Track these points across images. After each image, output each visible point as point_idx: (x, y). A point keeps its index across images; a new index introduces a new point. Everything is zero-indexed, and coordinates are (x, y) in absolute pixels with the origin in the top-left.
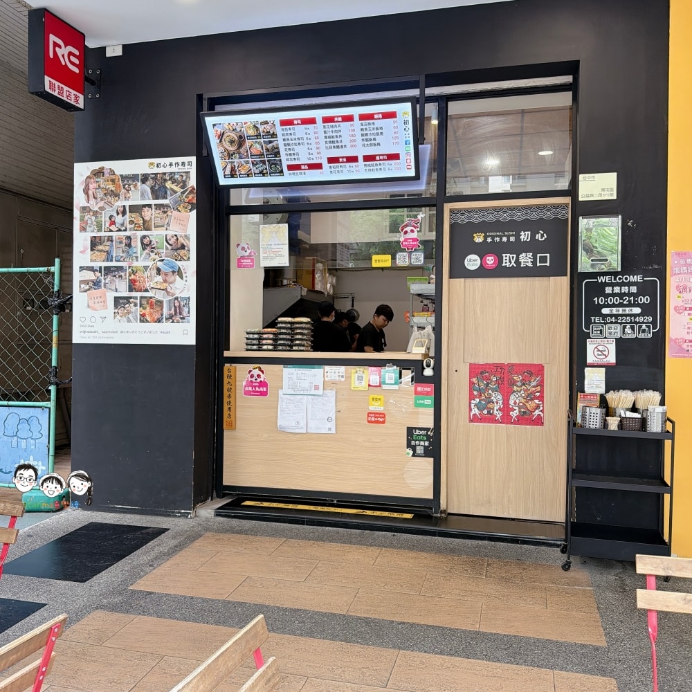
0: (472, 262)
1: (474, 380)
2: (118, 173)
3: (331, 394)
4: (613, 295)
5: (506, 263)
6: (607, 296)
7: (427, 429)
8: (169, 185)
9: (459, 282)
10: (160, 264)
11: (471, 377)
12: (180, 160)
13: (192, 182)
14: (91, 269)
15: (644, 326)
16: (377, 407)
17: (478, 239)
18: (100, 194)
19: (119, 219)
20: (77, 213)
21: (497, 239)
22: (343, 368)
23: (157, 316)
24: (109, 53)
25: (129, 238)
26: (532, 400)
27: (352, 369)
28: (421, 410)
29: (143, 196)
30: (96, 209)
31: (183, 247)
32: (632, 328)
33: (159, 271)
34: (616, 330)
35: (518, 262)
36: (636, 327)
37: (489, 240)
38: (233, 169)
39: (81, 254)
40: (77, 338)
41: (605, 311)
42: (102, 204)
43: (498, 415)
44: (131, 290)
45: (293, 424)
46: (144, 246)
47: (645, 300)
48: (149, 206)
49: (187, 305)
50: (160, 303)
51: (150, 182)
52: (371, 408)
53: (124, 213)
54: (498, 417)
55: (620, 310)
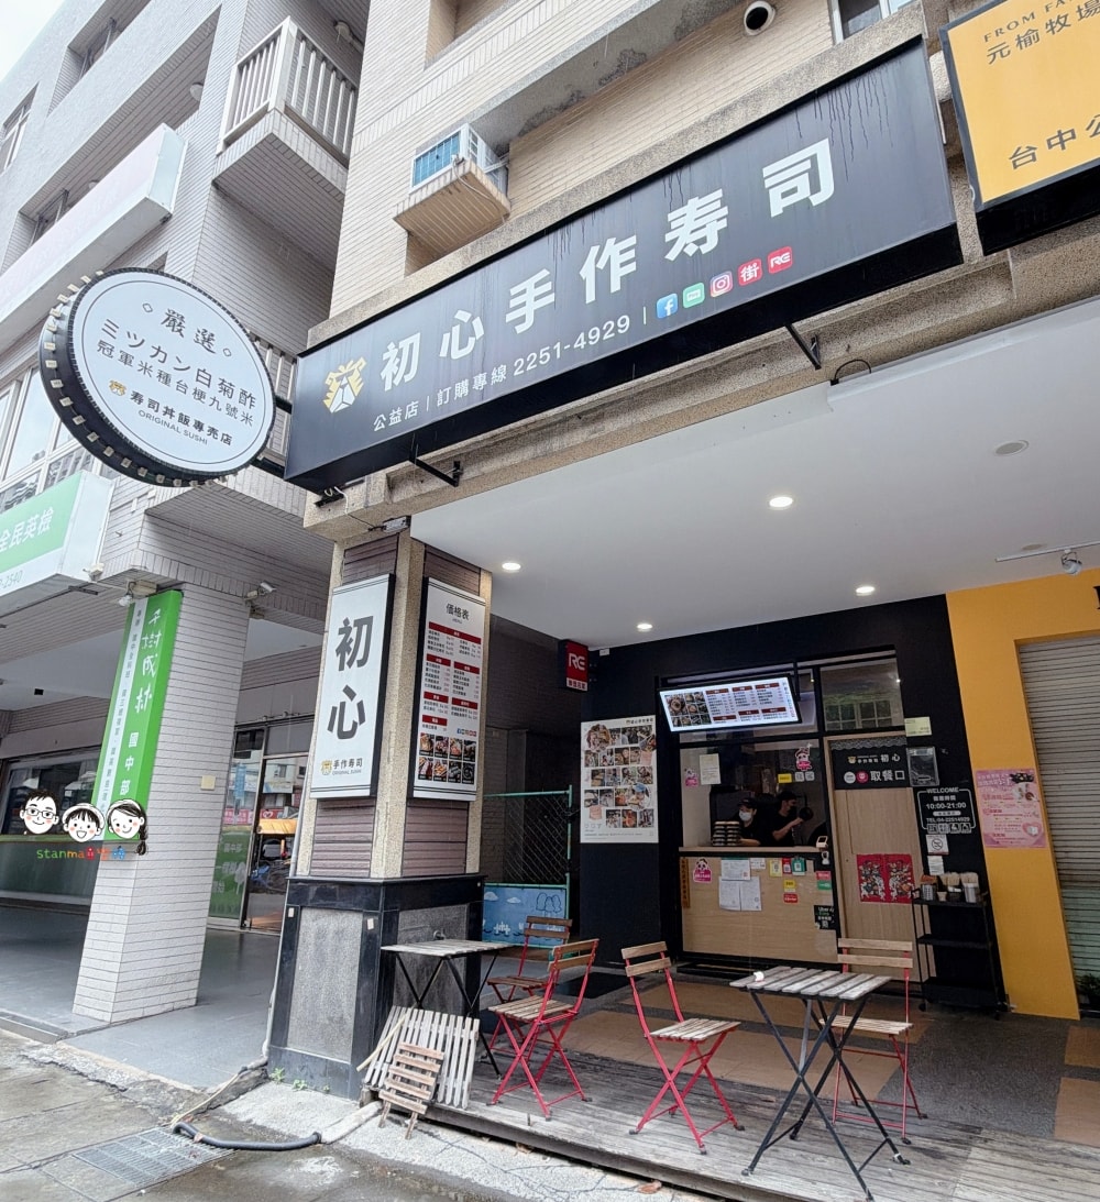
0: (850, 778)
1: (861, 867)
2: (608, 728)
3: (756, 880)
4: (940, 802)
5: (873, 778)
6: (935, 803)
7: (829, 907)
8: (639, 734)
9: (841, 793)
10: (634, 787)
11: (858, 865)
12: (645, 718)
13: (654, 732)
14: (592, 791)
15: (965, 825)
16: (790, 889)
17: (852, 761)
18: (597, 742)
19: (609, 758)
20: (583, 755)
21: (865, 761)
22: (763, 860)
23: (633, 823)
24: (601, 654)
25: (615, 770)
26: (906, 883)
27: (771, 860)
28: (824, 891)
29: (623, 743)
30: (594, 751)
31: (648, 774)
32: (957, 826)
33: (633, 791)
34: (946, 828)
35: (882, 777)
36: (959, 825)
37: (860, 761)
38: (679, 722)
39: (586, 783)
40: (584, 839)
41: (936, 814)
42: (598, 748)
43: (882, 895)
44: (617, 804)
45: (731, 903)
46: (624, 775)
47: (962, 805)
48: (627, 748)
49: (652, 815)
50: (635, 814)
51: (627, 733)
52: (786, 891)
53: (612, 754)
54: (882, 897)
55: (946, 813)
